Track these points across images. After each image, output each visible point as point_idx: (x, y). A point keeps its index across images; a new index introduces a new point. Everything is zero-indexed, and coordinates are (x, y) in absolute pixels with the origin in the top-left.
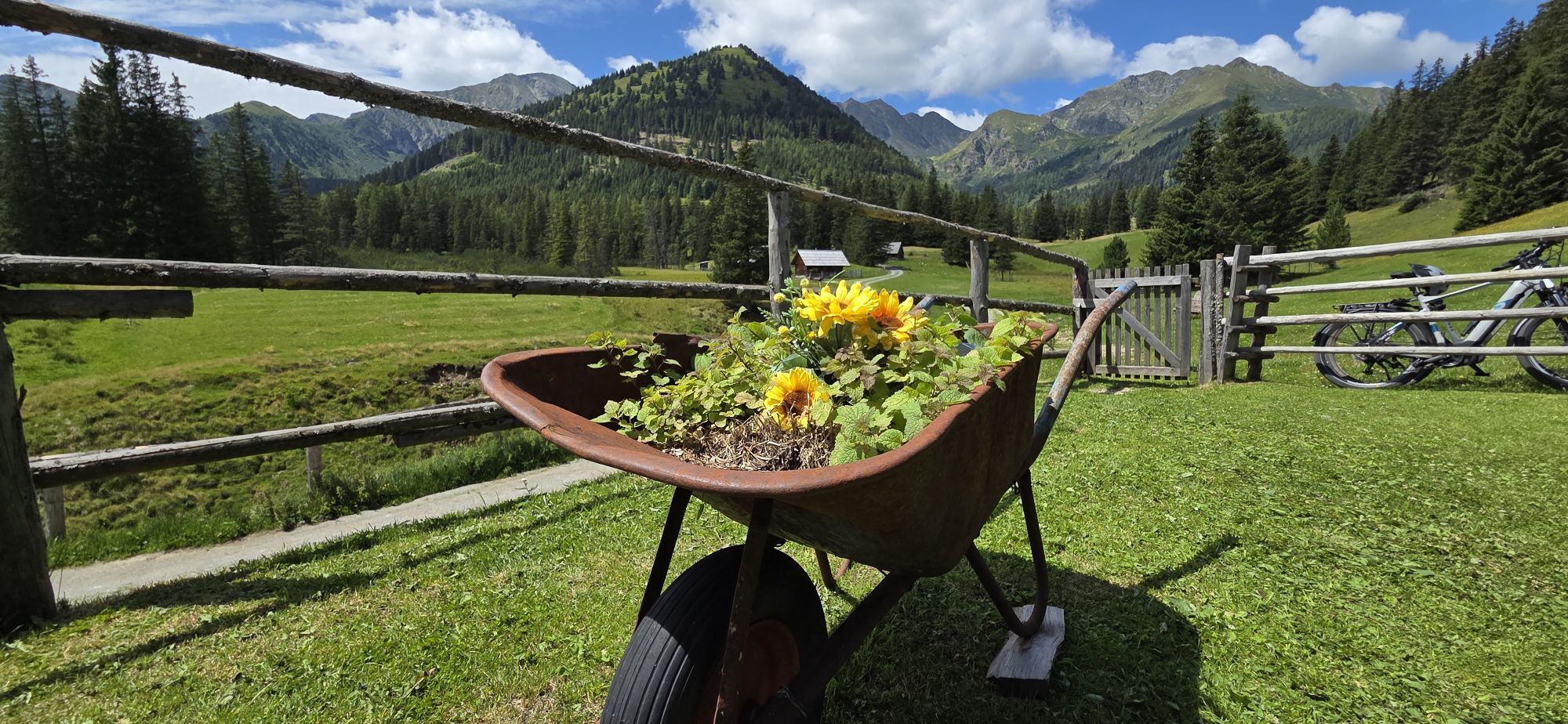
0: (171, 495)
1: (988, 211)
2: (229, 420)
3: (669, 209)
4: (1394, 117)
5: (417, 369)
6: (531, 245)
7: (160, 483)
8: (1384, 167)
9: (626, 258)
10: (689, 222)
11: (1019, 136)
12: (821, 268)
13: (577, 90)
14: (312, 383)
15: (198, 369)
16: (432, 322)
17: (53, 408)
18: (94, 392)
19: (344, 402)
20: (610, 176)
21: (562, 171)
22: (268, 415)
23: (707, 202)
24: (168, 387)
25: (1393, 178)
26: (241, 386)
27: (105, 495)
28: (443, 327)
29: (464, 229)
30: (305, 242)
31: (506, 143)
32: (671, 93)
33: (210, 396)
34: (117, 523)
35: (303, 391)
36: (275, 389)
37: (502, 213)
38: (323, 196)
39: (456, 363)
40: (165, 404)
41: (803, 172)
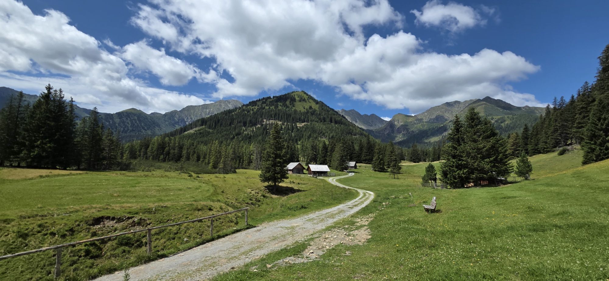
4: (549, 117)
11: (406, 123)
12: (318, 172)
13: (243, 105)
14: (36, 224)
19: (45, 235)
20: (251, 135)
21: (234, 132)
29: (188, 153)
35: (28, 229)
36: (15, 228)
41: (323, 134)
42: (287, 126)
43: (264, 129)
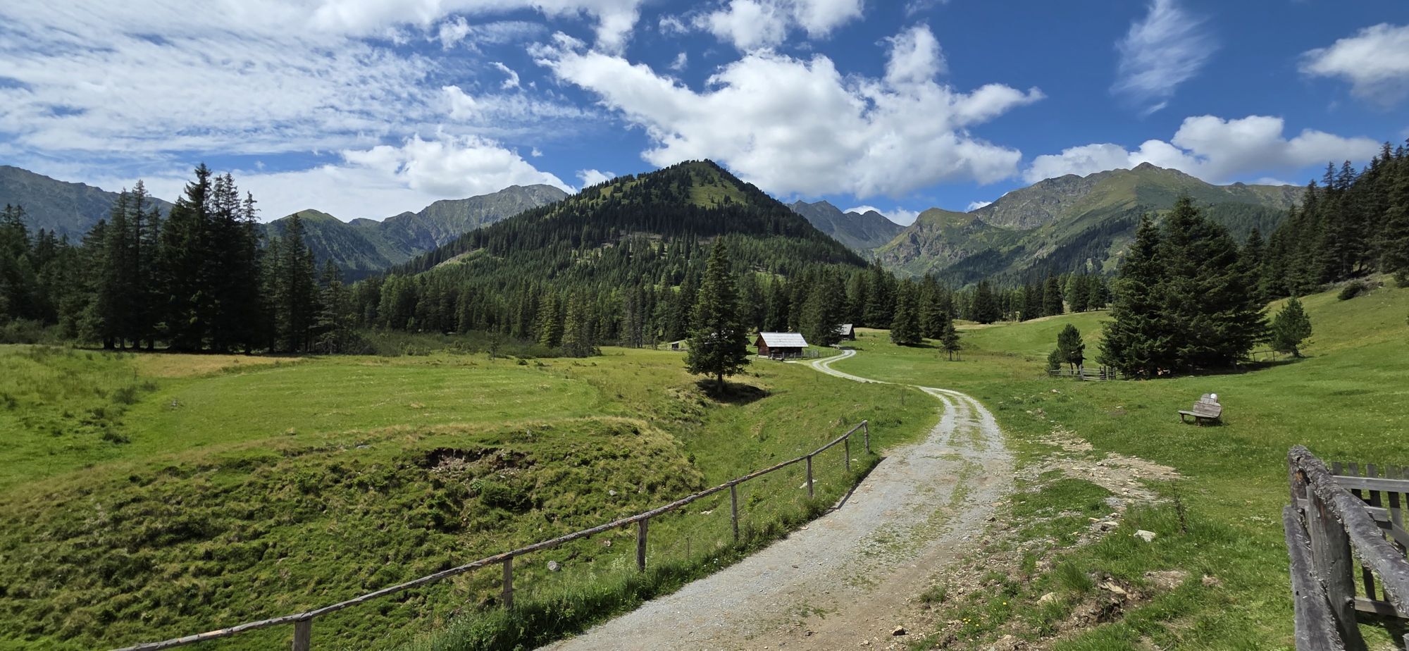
0: (177, 583)
1: (930, 296)
2: (242, 504)
3: (644, 294)
4: (1313, 212)
5: (419, 454)
6: (524, 327)
7: (169, 570)
8: (1311, 257)
9: (605, 338)
10: (661, 306)
11: (949, 230)
12: (781, 349)
13: (570, 197)
14: (323, 467)
15: (224, 452)
16: (436, 404)
17: (88, 493)
18: (128, 476)
19: (350, 486)
20: (593, 267)
21: (553, 262)
22: (279, 500)
23: (677, 289)
24: (194, 471)
25: (1323, 267)
26: (259, 470)
27: (116, 583)
28: (445, 408)
29: (468, 313)
30: (335, 327)
31: (508, 240)
32: (647, 198)
33: (230, 480)
34: (120, 615)
35: (314, 476)
36: (289, 474)
37: (500, 300)
38: (355, 285)
39: (455, 447)
40: (188, 489)
41: (759, 262)
42: (676, 245)
43: (623, 253)
